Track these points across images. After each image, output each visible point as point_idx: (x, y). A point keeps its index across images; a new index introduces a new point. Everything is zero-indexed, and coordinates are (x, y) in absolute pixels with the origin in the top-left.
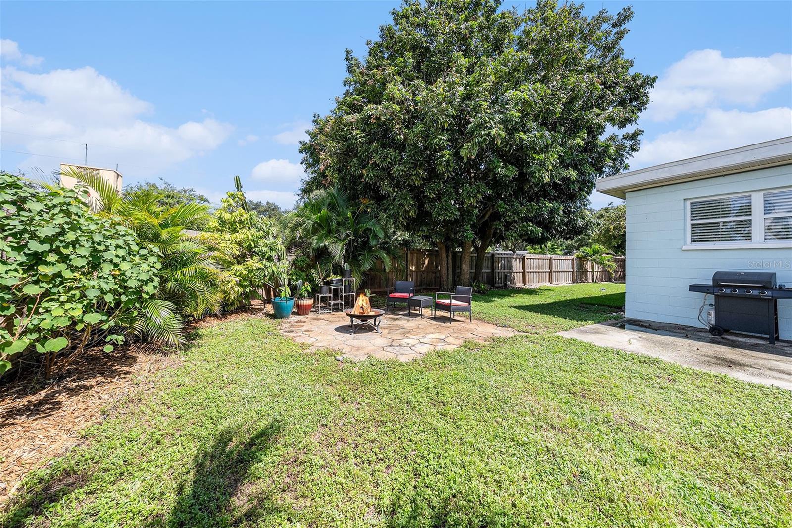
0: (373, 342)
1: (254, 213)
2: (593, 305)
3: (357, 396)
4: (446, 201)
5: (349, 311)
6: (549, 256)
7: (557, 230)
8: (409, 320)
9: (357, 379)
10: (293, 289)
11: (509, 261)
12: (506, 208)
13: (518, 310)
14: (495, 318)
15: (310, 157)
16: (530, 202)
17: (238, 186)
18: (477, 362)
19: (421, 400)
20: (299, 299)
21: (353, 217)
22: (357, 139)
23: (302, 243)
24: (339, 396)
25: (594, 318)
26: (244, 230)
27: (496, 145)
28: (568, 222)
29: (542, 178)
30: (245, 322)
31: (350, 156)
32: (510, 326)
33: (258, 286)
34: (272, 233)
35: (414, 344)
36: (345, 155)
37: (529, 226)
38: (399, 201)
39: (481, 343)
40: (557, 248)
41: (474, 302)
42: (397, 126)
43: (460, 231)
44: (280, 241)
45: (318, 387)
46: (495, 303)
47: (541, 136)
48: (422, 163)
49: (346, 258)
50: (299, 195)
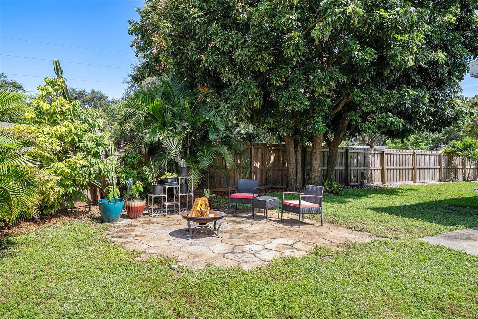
0: (212, 248)
1: (78, 102)
2: (464, 207)
3: (195, 310)
4: (295, 90)
5: (185, 213)
6: (412, 151)
7: (421, 121)
8: (252, 224)
9: (194, 290)
10: (123, 189)
11: (366, 157)
12: (363, 97)
13: (375, 212)
14: (349, 221)
15: (141, 39)
16: (391, 90)
17: (58, 72)
18: (330, 271)
19: (266, 314)
20: (129, 200)
21: (191, 107)
22: (194, 19)
23: (133, 137)
24: (174, 310)
25: (465, 222)
26: (66, 123)
27: (353, 24)
28: (434, 112)
29: (405, 62)
30: (67, 227)
31: (187, 39)
32: (366, 231)
33: (83, 185)
34: (99, 126)
35: (258, 250)
36: (180, 37)
37: (389, 117)
38: (242, 89)
39: (334, 249)
40: (422, 142)
41: (326, 203)
42: (240, 4)
43: (310, 124)
44: (107, 135)
45: (150, 300)
46: (350, 204)
47: (405, 13)
48: (268, 46)
49: (183, 154)
50: (129, 83)
